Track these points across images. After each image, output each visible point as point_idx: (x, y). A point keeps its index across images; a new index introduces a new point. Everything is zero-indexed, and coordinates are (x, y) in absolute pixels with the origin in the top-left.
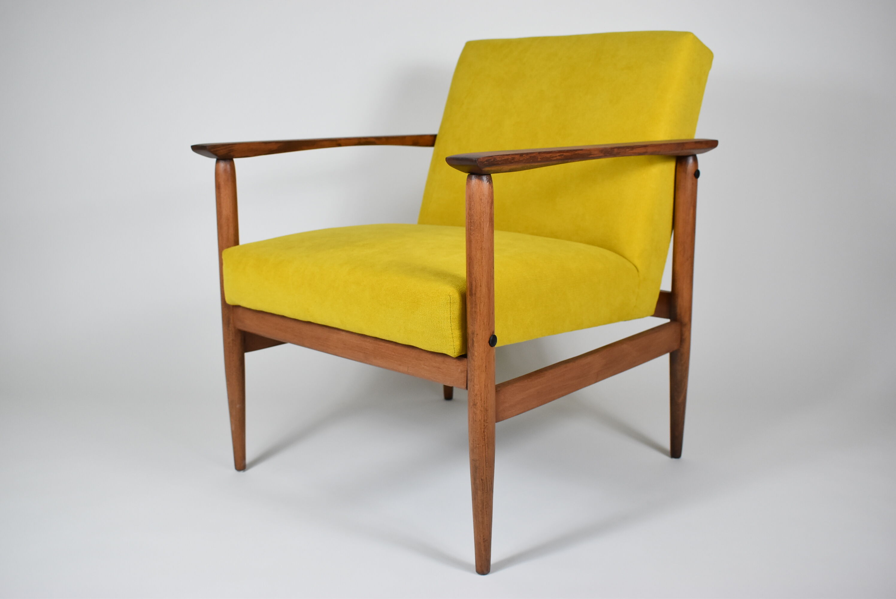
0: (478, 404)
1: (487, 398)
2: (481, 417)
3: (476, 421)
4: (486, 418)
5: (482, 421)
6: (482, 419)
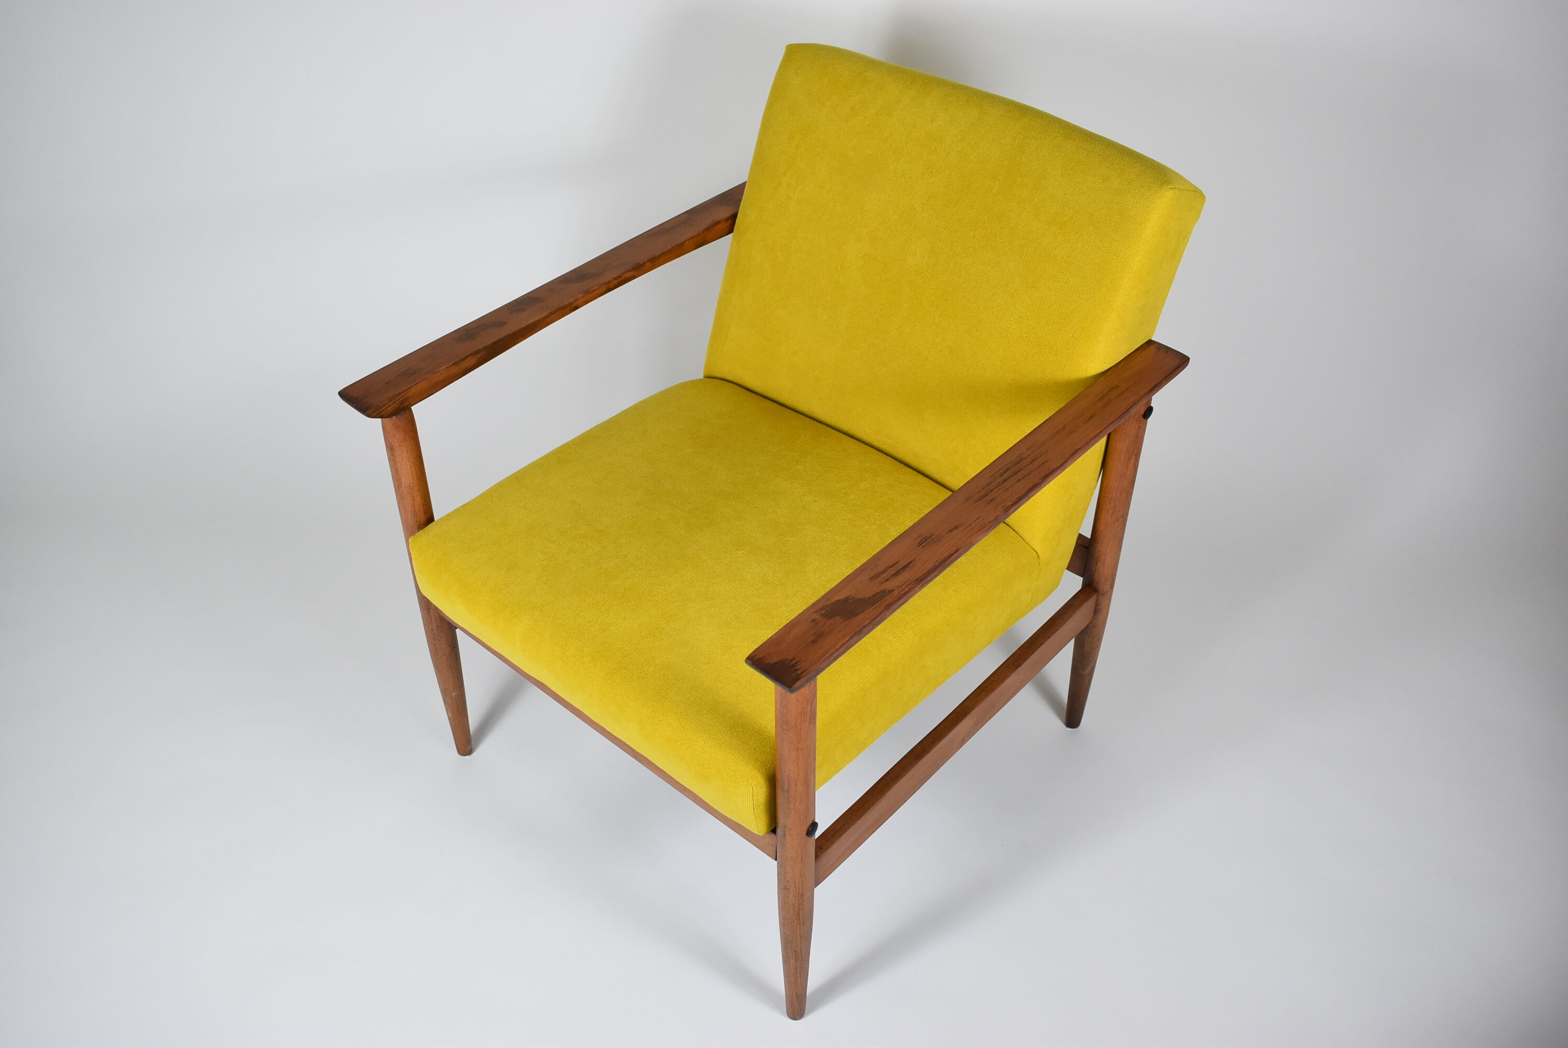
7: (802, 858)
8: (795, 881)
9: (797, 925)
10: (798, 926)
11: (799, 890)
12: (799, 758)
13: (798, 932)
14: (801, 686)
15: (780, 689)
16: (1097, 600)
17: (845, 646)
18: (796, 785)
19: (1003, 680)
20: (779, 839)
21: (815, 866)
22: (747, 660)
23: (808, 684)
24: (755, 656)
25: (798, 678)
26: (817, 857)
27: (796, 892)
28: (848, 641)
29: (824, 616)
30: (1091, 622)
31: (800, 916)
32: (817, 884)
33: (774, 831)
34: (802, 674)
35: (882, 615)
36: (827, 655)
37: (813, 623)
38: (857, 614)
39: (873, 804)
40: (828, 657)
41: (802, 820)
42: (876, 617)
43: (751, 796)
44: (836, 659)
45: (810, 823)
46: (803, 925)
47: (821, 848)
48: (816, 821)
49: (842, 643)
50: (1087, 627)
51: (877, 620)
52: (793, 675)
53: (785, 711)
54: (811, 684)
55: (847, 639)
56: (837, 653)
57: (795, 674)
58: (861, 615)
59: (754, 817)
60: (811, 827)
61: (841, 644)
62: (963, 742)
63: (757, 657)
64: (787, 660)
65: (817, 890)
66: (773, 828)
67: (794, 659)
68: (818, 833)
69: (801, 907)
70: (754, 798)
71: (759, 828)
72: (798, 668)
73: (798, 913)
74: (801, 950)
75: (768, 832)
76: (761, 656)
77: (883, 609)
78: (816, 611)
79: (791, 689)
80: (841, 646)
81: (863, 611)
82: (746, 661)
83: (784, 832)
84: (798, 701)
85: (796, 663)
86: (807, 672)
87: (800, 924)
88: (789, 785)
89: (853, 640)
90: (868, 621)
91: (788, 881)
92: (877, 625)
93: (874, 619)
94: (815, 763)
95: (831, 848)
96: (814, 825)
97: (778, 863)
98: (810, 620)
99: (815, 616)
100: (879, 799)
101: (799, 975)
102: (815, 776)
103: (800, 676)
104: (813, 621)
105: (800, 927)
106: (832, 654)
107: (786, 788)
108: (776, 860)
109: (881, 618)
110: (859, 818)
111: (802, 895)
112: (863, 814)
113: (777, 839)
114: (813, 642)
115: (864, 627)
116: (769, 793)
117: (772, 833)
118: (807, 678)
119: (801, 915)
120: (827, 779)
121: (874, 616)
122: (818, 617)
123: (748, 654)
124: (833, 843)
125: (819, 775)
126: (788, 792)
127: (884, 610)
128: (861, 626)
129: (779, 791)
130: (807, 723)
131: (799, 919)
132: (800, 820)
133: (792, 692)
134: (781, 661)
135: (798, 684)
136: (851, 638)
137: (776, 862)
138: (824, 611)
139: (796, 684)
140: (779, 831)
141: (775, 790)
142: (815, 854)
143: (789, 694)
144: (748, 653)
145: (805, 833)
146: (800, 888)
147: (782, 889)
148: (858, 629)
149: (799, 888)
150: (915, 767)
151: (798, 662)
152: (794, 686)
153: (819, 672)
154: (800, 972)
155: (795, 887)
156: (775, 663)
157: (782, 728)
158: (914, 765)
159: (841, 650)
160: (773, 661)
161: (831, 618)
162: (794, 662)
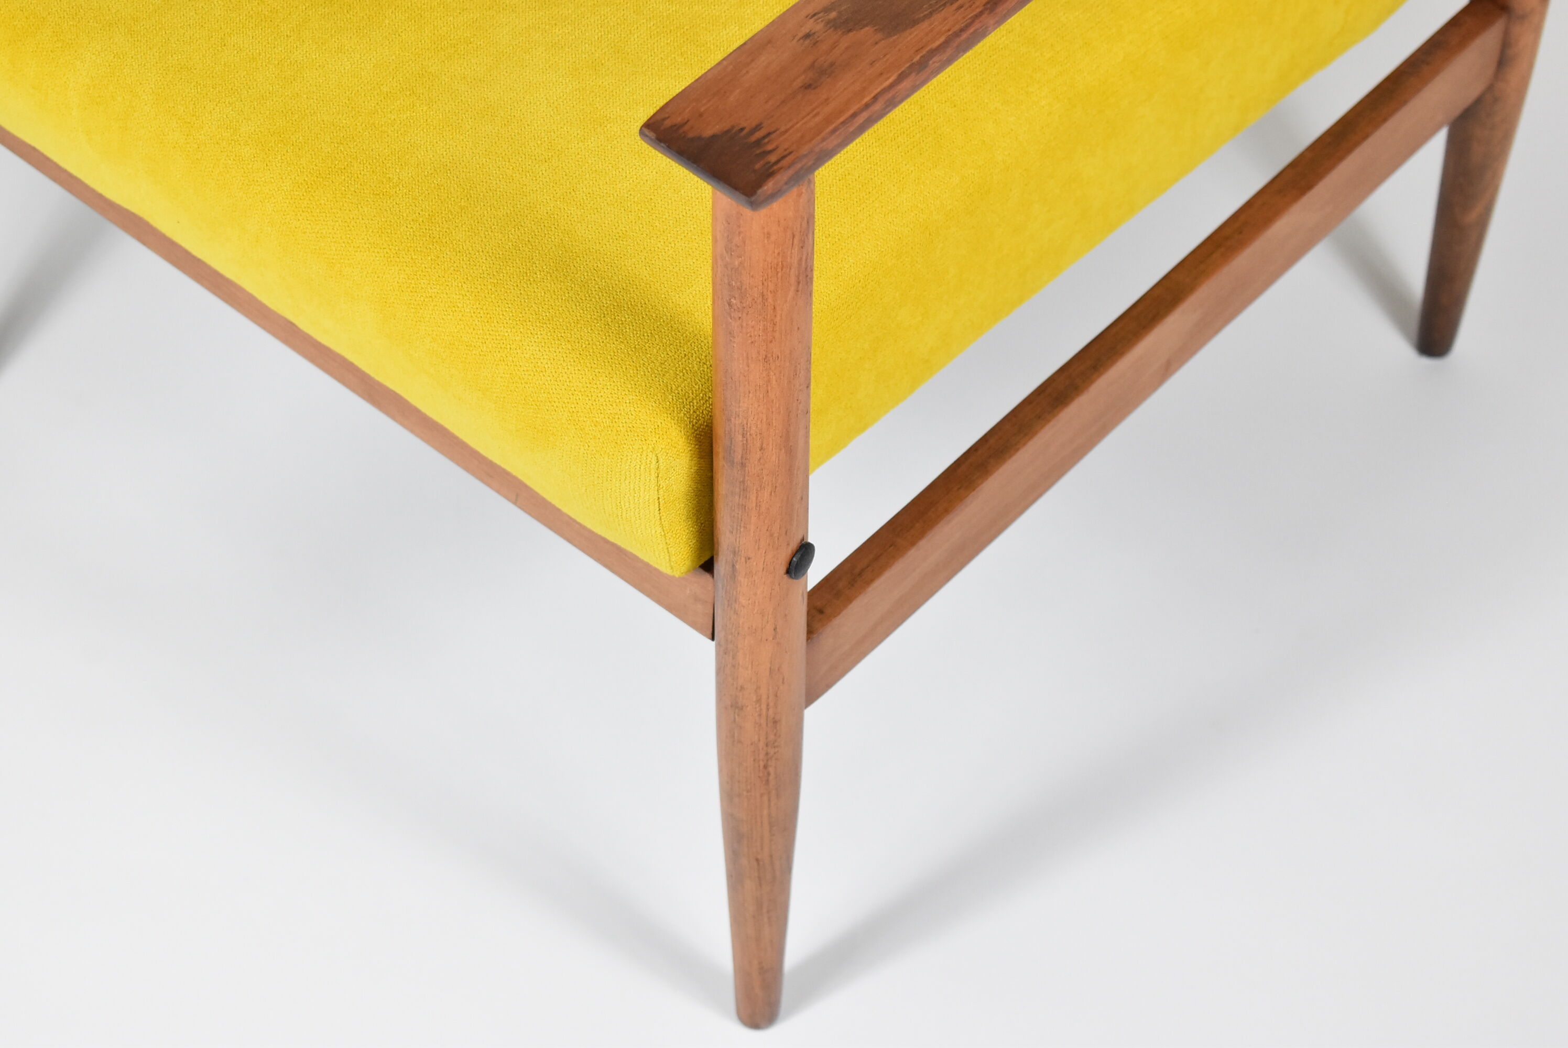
0: (748, 709)
1: (776, 696)
2: (756, 737)
3: (740, 742)
4: (772, 737)
5: (761, 745)
6: (759, 741)
7: (775, 629)
8: (758, 688)
9: (762, 795)
10: (765, 798)
11: (768, 709)
12: (769, 381)
13: (765, 812)
14: (773, 196)
15: (728, 201)
16: (1506, 45)
17: (889, 95)
18: (761, 449)
19: (1267, 222)
20: (720, 585)
21: (807, 653)
22: (646, 131)
23: (795, 190)
24: (664, 119)
25: (768, 173)
26: (811, 632)
27: (760, 715)
28: (891, 86)
29: (834, 25)
30: (1490, 88)
31: (769, 774)
32: (812, 696)
33: (708, 566)
34: (779, 165)
35: (977, 25)
36: (842, 119)
37: (807, 42)
38: (915, 23)
39: (947, 511)
40: (843, 123)
41: (776, 535)
42: (962, 30)
43: (653, 476)
44: (862, 129)
45: (794, 545)
46: (778, 796)
47: (821, 612)
48: (810, 540)
49: (879, 90)
50: (1478, 101)
51: (964, 36)
52: (757, 166)
53: (737, 263)
54: (799, 195)
55: (891, 80)
56: (865, 115)
57: (762, 162)
58: (925, 25)
59: (659, 530)
60: (798, 556)
61: (876, 92)
62: (1168, 369)
63: (668, 123)
64: (742, 129)
65: (810, 714)
66: (707, 558)
67: (758, 127)
68: (816, 573)
69: (772, 751)
70: (661, 482)
71: (673, 558)
72: (770, 147)
73: (765, 767)
74: (771, 856)
75: (694, 569)
76: (678, 120)
77: (978, 10)
78: (814, 15)
79: (753, 199)
80: (875, 98)
81: (931, 14)
82: (642, 133)
83: (733, 566)
84: (768, 235)
85: (764, 137)
86: (791, 157)
87: (769, 793)
88: (746, 448)
89: (906, 84)
90: (942, 39)
91: (742, 688)
92: (965, 50)
93: (957, 34)
94: (808, 395)
95: (844, 613)
96: (805, 552)
97: (718, 646)
98: (801, 34)
99: (810, 26)
100: (961, 499)
101: (766, 920)
102: (807, 428)
103: (775, 168)
104: (807, 36)
105: (769, 800)
106: (854, 115)
107: (738, 457)
108: (713, 639)
109: (975, 31)
110: (913, 544)
111: (775, 722)
112: (922, 534)
113: (715, 585)
114: (808, 87)
115: (934, 52)
116: (697, 472)
117: (701, 570)
118: (790, 172)
119: (771, 770)
120: (835, 447)
121: (957, 28)
122: (819, 27)
123: (645, 119)
124: (849, 600)
125: (818, 437)
126: (743, 465)
127: (981, 13)
128: (924, 52)
129: (720, 463)
130: (791, 293)
131: (768, 781)
132: (771, 535)
133: (755, 205)
134: (728, 131)
135: (769, 186)
136: (902, 77)
137: (713, 643)
138: (833, 15)
139: (765, 188)
140: (721, 567)
141: (712, 461)
142: (808, 625)
143: (747, 212)
144: (645, 113)
145: (783, 569)
146: (771, 704)
147: (726, 708)
148: (917, 58)
149: (768, 705)
150: (1052, 423)
151: (769, 134)
152: (760, 191)
153: (823, 157)
154: (768, 912)
155: (759, 701)
156: (714, 137)
157: (730, 304)
158: (1049, 421)
159: (877, 107)
160: (708, 132)
161: (850, 31)
162: (758, 135)
